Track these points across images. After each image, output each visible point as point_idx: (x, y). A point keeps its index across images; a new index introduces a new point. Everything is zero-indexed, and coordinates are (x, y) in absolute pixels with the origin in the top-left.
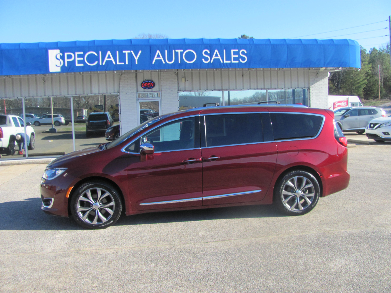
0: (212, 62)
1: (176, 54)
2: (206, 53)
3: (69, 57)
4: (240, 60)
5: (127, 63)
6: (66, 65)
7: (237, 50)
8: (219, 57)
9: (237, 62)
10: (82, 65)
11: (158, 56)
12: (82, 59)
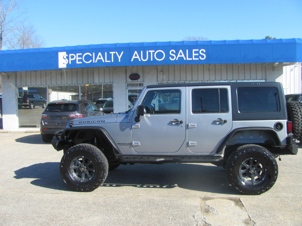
0: (177, 59)
1: (150, 53)
2: (172, 53)
3: (72, 57)
4: (200, 57)
5: (113, 61)
6: (70, 63)
7: (197, 50)
8: (183, 56)
9: (198, 59)
10: (81, 63)
11: (136, 56)
12: (81, 58)
